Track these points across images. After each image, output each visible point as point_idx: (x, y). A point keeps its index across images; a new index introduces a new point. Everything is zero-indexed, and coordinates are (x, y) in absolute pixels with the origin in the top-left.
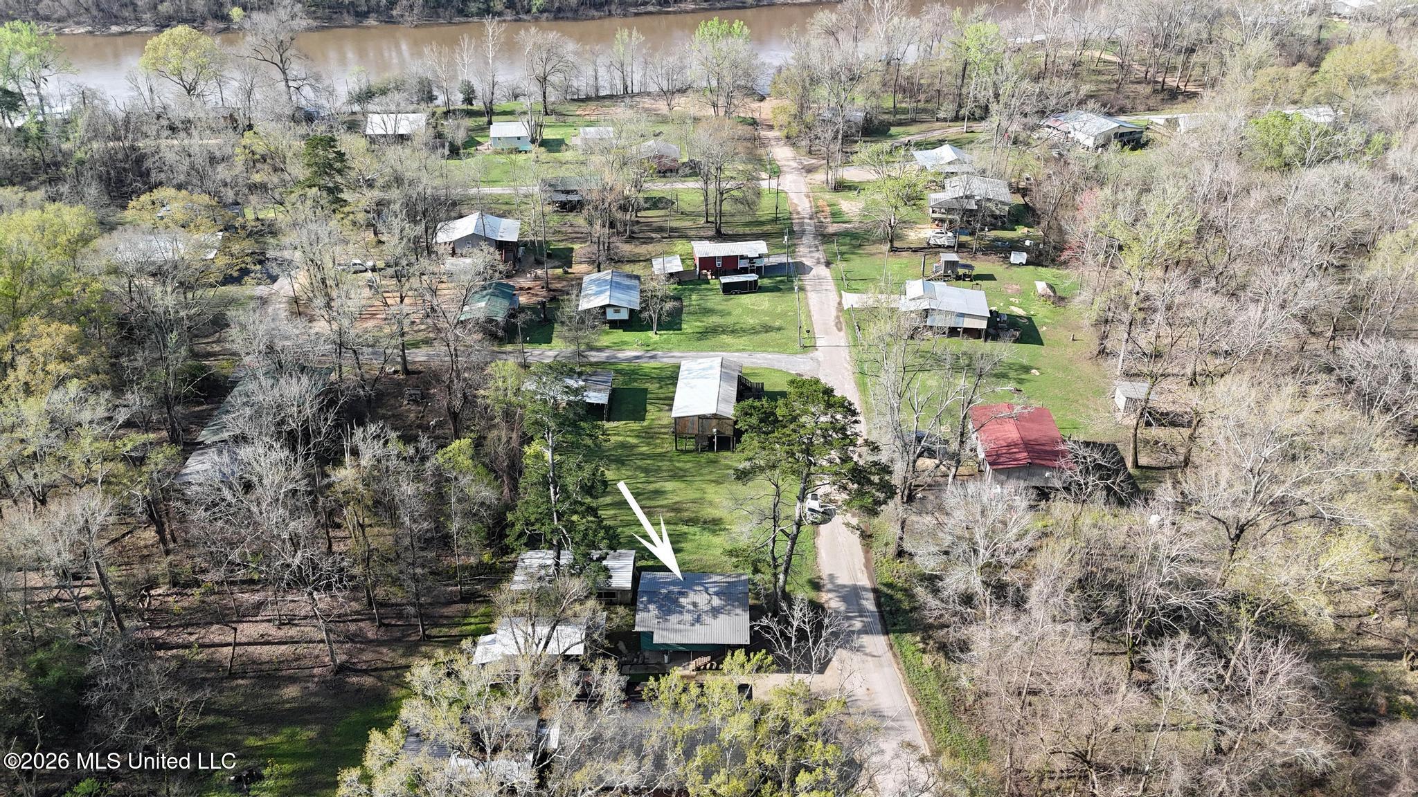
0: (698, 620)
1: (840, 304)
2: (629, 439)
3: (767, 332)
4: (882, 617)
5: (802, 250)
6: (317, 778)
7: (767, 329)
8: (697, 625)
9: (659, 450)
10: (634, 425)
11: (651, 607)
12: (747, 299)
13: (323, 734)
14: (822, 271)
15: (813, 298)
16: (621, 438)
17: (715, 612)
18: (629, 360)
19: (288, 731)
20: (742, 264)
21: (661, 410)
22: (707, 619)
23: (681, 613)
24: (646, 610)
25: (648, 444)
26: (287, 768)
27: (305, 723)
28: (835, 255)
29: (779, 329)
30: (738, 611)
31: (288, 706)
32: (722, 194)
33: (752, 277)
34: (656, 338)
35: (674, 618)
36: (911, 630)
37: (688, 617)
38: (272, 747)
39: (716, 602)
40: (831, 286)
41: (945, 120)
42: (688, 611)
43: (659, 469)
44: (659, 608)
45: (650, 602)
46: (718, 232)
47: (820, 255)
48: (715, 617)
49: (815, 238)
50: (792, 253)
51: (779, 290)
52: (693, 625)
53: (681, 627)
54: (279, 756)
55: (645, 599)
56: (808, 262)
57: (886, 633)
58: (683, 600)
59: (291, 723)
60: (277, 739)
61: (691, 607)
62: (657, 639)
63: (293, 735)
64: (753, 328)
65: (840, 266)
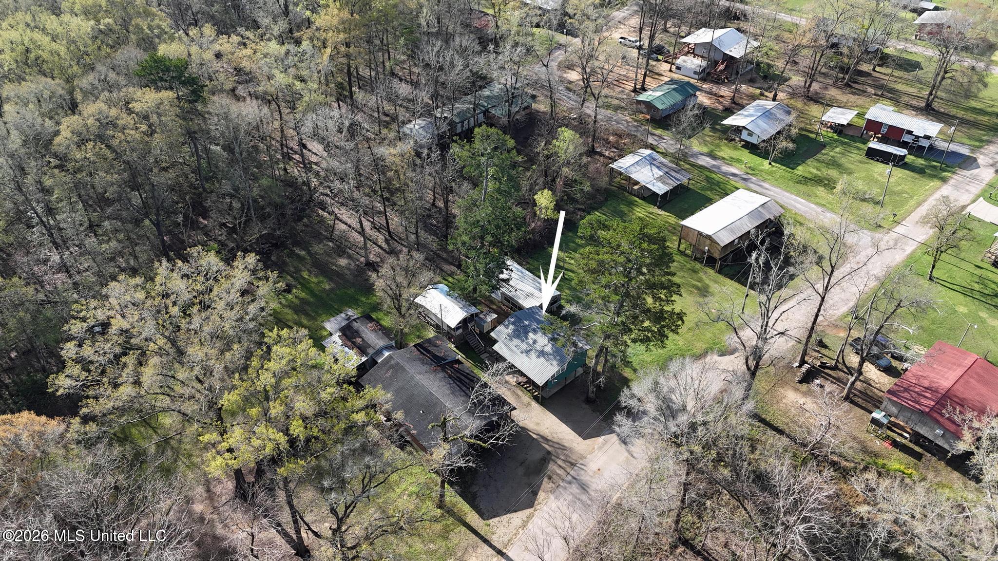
0: (527, 352)
1: (964, 206)
6: (307, 308)
8: (524, 354)
10: (672, 219)
11: (511, 327)
13: (332, 290)
14: (986, 174)
15: (947, 190)
17: (542, 354)
18: (725, 174)
19: (321, 279)
20: (907, 138)
22: (533, 355)
23: (523, 341)
24: (507, 327)
26: (303, 295)
27: (331, 280)
30: (555, 363)
31: (334, 267)
32: (946, 72)
33: (904, 152)
34: (766, 167)
35: (516, 341)
37: (524, 346)
38: (308, 282)
39: (548, 349)
40: (976, 188)
42: (528, 343)
44: (514, 331)
45: (513, 323)
46: (929, 106)
48: (538, 357)
50: (974, 148)
51: (923, 172)
52: (522, 352)
53: (515, 349)
54: (307, 288)
55: (512, 320)
58: (531, 335)
59: (326, 277)
60: (314, 280)
61: (531, 342)
62: (496, 347)
63: (322, 282)
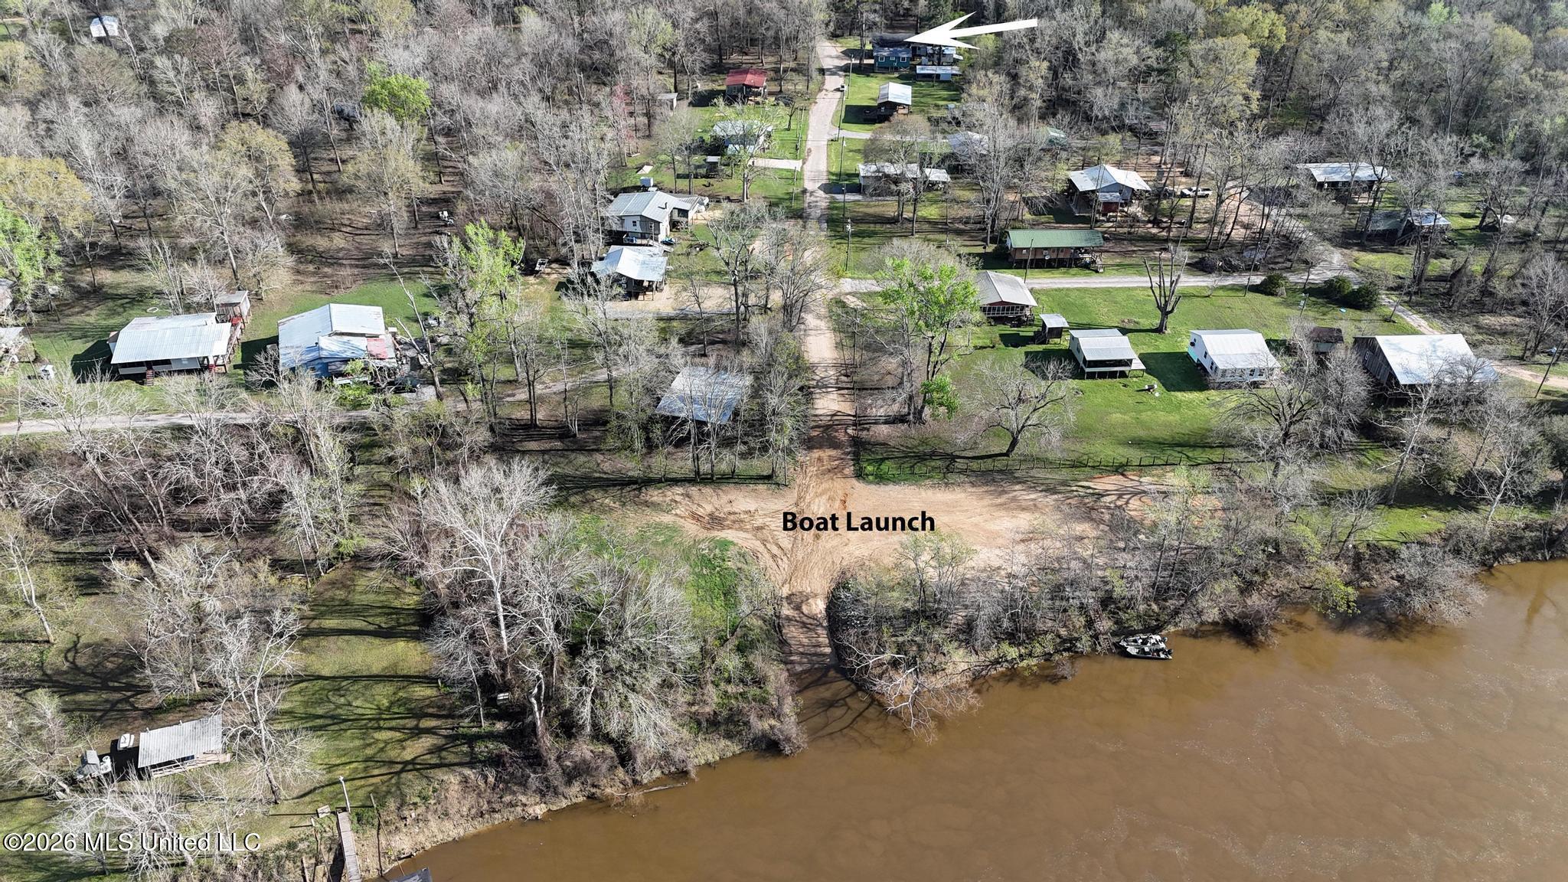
1: (804, 163)
5: (824, 204)
14: (809, 185)
15: (823, 167)
28: (797, 198)
40: (807, 175)
47: (808, 199)
49: (809, 215)
50: (833, 201)
51: (848, 175)
56: (821, 193)
65: (797, 190)
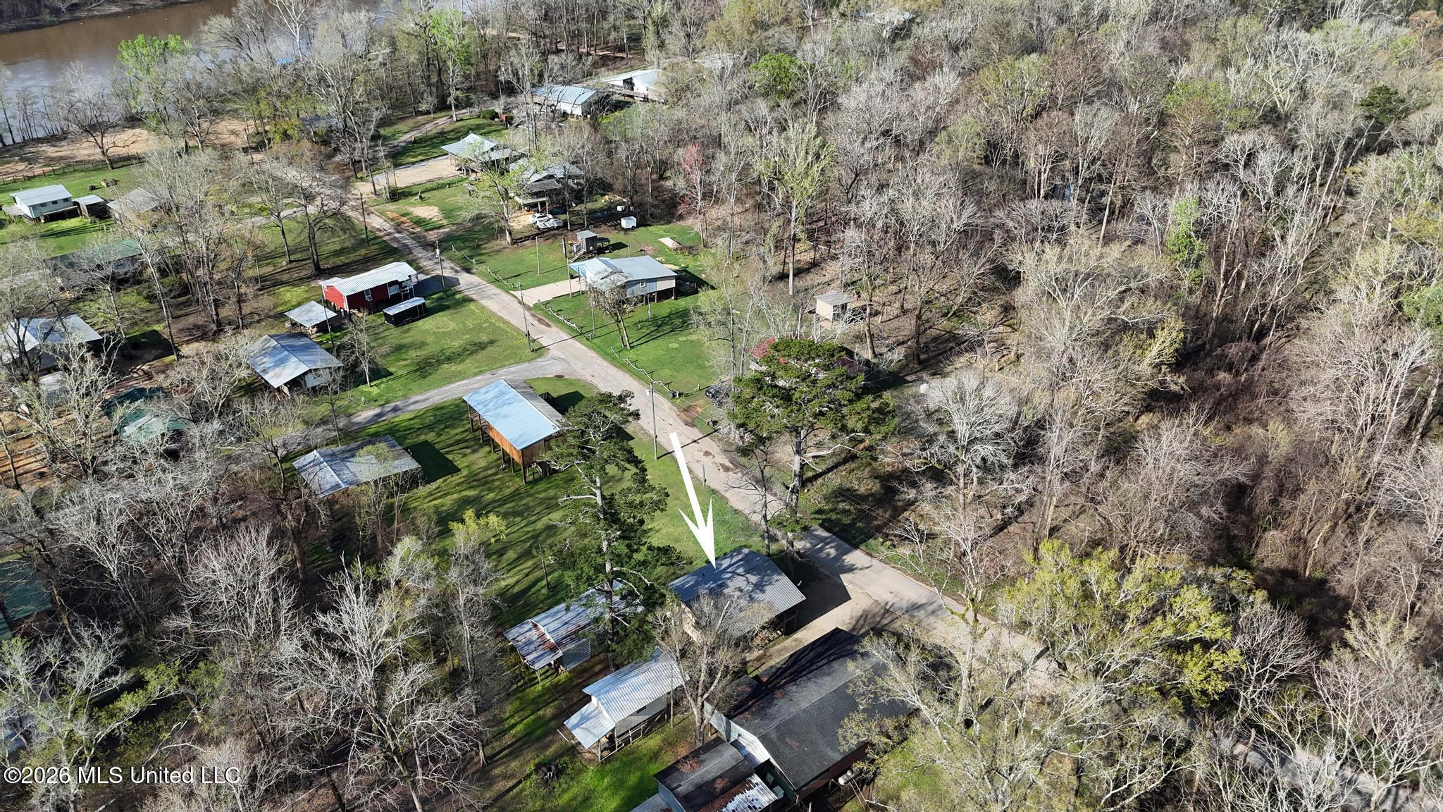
0: (752, 601)
1: (520, 303)
2: (464, 493)
3: (483, 349)
4: (839, 536)
5: (426, 263)
7: (482, 346)
9: (508, 491)
10: (457, 478)
12: (425, 324)
14: (469, 278)
16: (455, 496)
17: (759, 587)
20: (392, 291)
21: (465, 455)
22: (758, 596)
25: (490, 490)
29: (492, 342)
30: (776, 577)
33: (417, 301)
34: (375, 391)
36: (871, 536)
37: (743, 603)
39: (753, 579)
40: (494, 289)
41: (428, 113)
42: (739, 597)
43: (528, 508)
46: (317, 267)
47: (450, 264)
48: (762, 591)
49: (425, 250)
51: (447, 307)
56: (445, 273)
57: (856, 547)
58: (727, 591)
61: (739, 593)
64: (465, 350)
65: (481, 269)
